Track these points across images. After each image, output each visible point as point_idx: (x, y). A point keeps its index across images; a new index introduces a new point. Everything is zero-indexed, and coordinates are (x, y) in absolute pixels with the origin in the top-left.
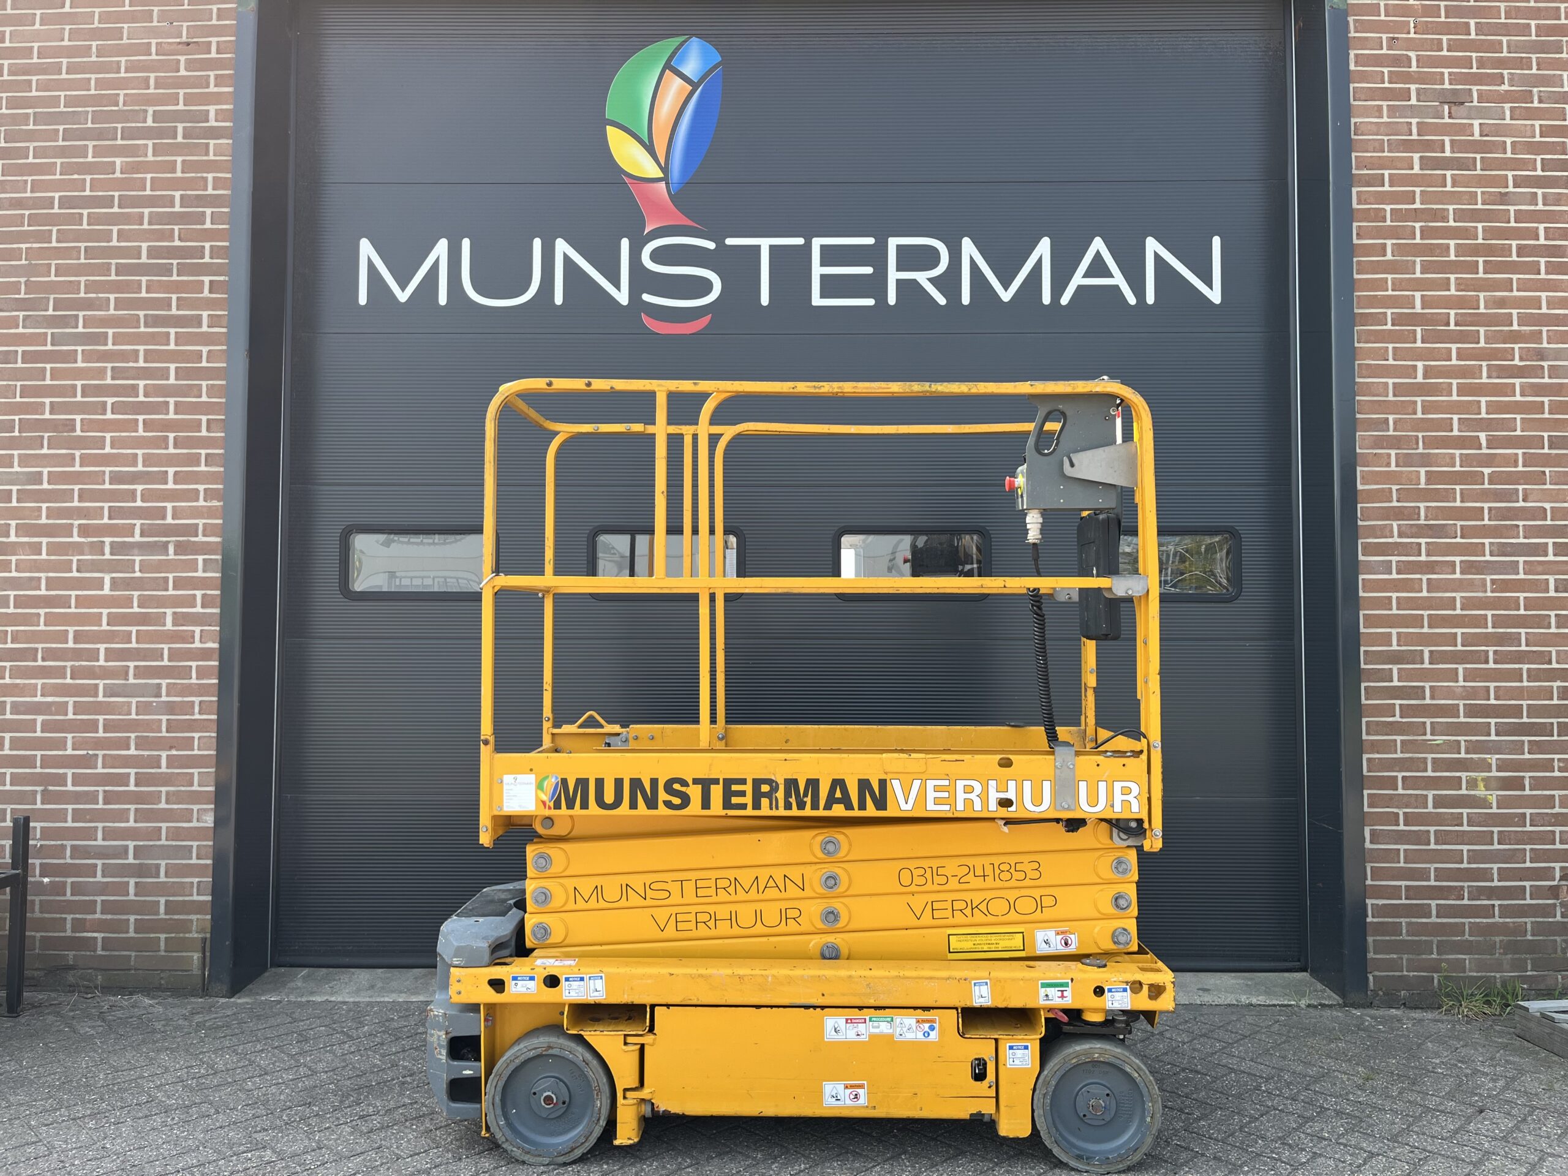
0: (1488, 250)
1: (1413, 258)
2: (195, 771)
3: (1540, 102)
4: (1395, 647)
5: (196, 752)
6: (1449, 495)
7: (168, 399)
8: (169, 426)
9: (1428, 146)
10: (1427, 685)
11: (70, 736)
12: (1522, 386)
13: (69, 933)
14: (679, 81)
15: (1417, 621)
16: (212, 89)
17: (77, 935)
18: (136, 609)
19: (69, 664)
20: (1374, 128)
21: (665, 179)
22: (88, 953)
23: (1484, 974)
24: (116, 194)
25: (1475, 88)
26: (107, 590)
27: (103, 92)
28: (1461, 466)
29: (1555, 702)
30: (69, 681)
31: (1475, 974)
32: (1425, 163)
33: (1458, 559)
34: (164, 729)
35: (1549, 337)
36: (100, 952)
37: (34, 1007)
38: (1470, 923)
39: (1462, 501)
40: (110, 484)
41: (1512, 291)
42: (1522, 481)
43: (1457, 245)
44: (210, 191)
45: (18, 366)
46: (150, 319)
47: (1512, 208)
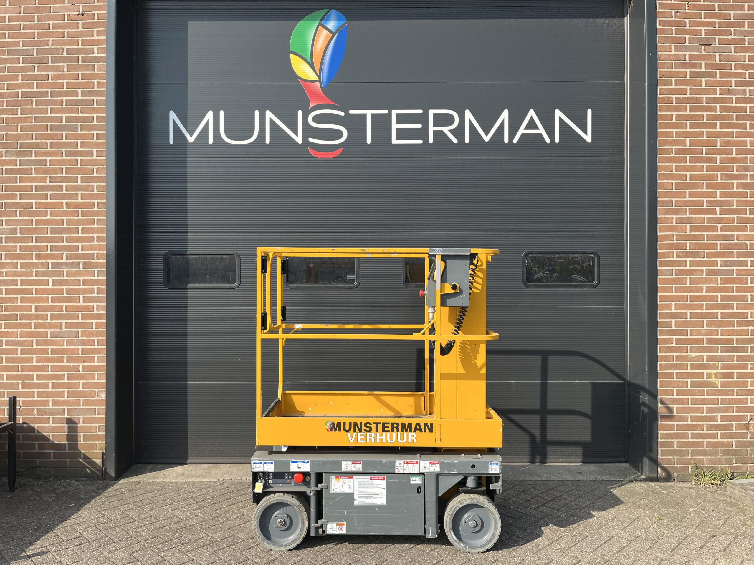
0: (721, 118)
1: (686, 121)
2: (96, 373)
3: (749, 44)
4: (674, 311)
5: (96, 364)
6: (701, 238)
7: (77, 192)
8: (78, 205)
9: (693, 66)
10: (689, 329)
11: (34, 356)
12: (737, 184)
13: (37, 450)
14: (325, 32)
15: (684, 298)
16: (96, 37)
17: (41, 451)
18: (65, 295)
19: (33, 322)
20: (667, 57)
21: (319, 81)
22: (47, 460)
23: (712, 465)
24: (49, 90)
25: (717, 37)
26: (50, 286)
27: (41, 39)
28: (707, 223)
29: (750, 336)
30: (33, 330)
31: (708, 465)
32: (692, 74)
33: (704, 268)
34: (80, 353)
35: (750, 160)
36: (52, 459)
37: (22, 486)
38: (706, 441)
39: (707, 240)
40: (51, 234)
41: (733, 138)
42: (736, 230)
43: (707, 115)
44: (96, 89)
45: (3, 176)
46: (67, 153)
47: (734, 97)
